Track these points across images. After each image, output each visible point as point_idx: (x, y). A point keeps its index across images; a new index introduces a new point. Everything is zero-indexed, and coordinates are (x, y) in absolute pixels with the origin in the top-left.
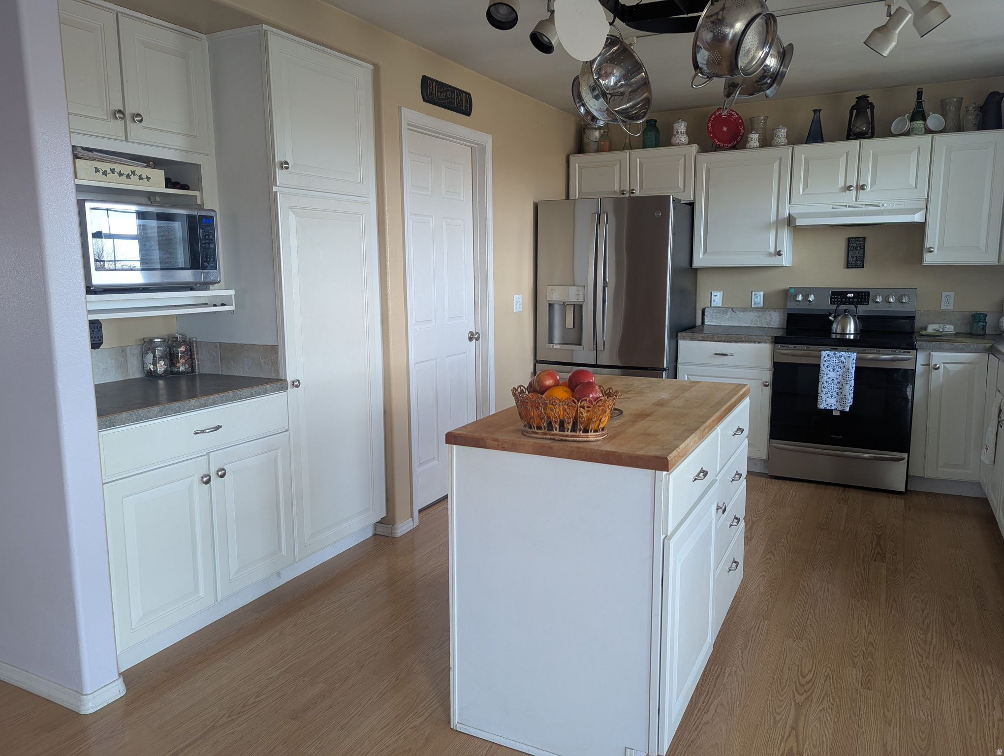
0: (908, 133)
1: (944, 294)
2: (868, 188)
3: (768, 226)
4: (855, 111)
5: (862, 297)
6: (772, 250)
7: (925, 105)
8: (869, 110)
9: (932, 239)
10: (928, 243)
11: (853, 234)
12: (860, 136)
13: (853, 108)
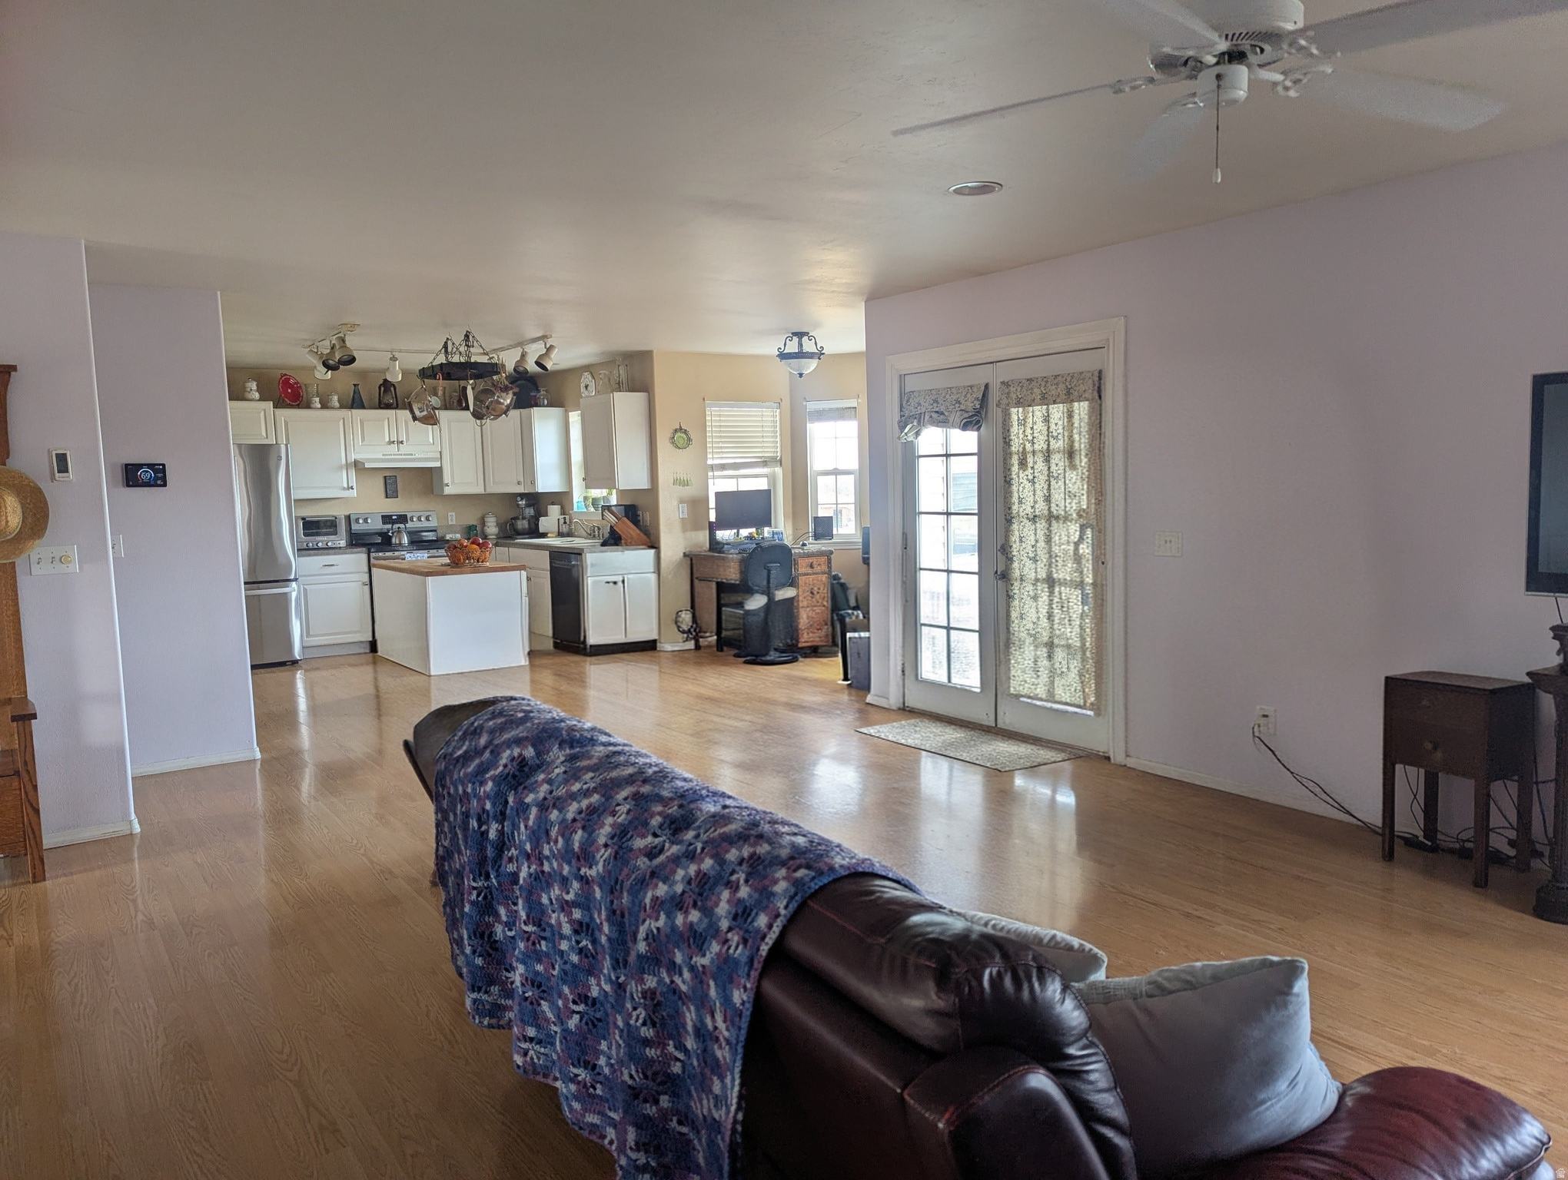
1: (450, 514)
2: (405, 442)
3: (341, 468)
4: (382, 389)
5: (403, 519)
6: (345, 485)
8: (392, 389)
9: (447, 479)
10: (446, 482)
11: (388, 474)
12: (388, 407)
13: (381, 385)
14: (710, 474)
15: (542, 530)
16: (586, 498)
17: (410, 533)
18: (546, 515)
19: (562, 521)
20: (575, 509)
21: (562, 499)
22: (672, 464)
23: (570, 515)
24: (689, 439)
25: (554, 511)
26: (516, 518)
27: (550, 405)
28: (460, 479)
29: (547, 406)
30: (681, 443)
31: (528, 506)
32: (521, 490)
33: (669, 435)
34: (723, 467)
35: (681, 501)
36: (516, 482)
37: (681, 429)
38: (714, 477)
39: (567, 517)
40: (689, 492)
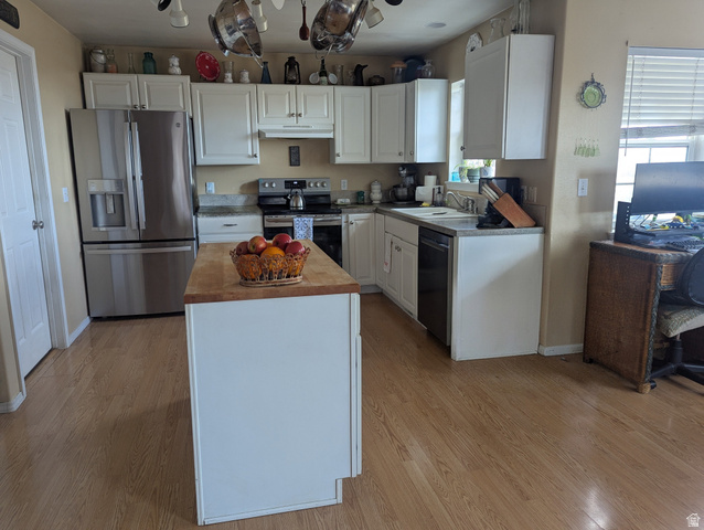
0: (318, 84)
1: (342, 181)
2: (302, 115)
3: (247, 137)
4: (288, 66)
5: (302, 184)
6: (251, 153)
7: (327, 68)
8: (296, 67)
9: (338, 149)
10: (337, 152)
11: (293, 144)
12: (292, 82)
14: (623, 141)
15: (417, 198)
16: (461, 169)
17: (306, 198)
18: (423, 185)
19: (437, 191)
20: (450, 180)
21: (438, 169)
22: (575, 127)
23: (445, 185)
24: (603, 96)
25: (430, 180)
26: (397, 186)
27: (434, 77)
28: (350, 151)
29: (431, 78)
30: (590, 99)
31: (409, 175)
32: (401, 160)
33: (577, 89)
34: (639, 132)
35: (582, 175)
36: (397, 153)
37: (593, 82)
38: (626, 146)
39: (442, 187)
40: (592, 163)
